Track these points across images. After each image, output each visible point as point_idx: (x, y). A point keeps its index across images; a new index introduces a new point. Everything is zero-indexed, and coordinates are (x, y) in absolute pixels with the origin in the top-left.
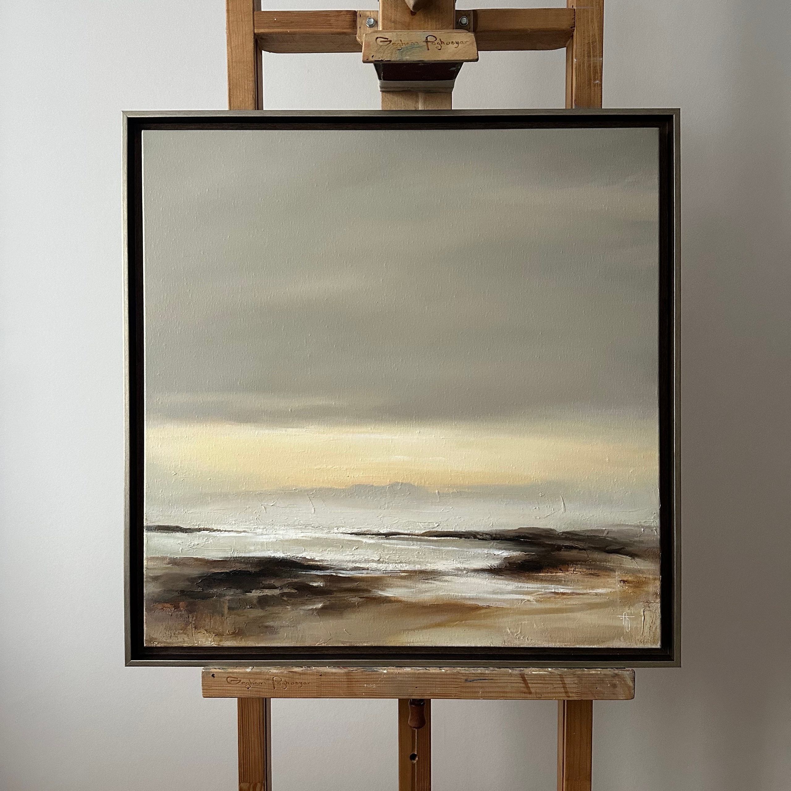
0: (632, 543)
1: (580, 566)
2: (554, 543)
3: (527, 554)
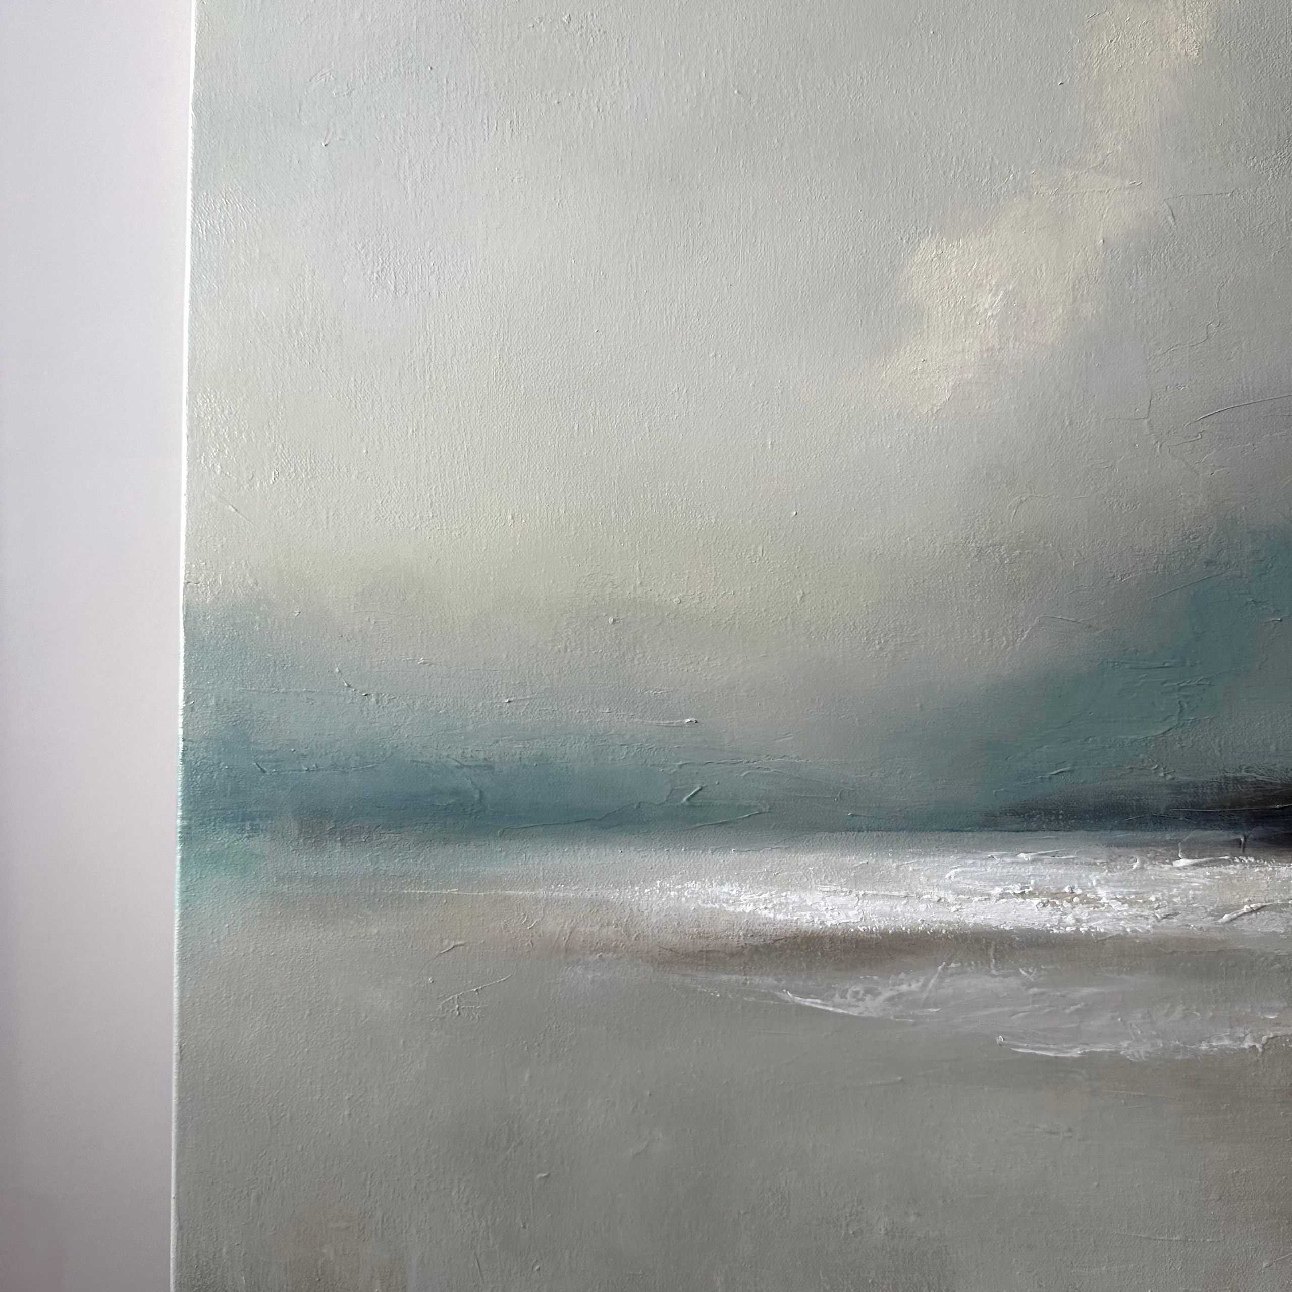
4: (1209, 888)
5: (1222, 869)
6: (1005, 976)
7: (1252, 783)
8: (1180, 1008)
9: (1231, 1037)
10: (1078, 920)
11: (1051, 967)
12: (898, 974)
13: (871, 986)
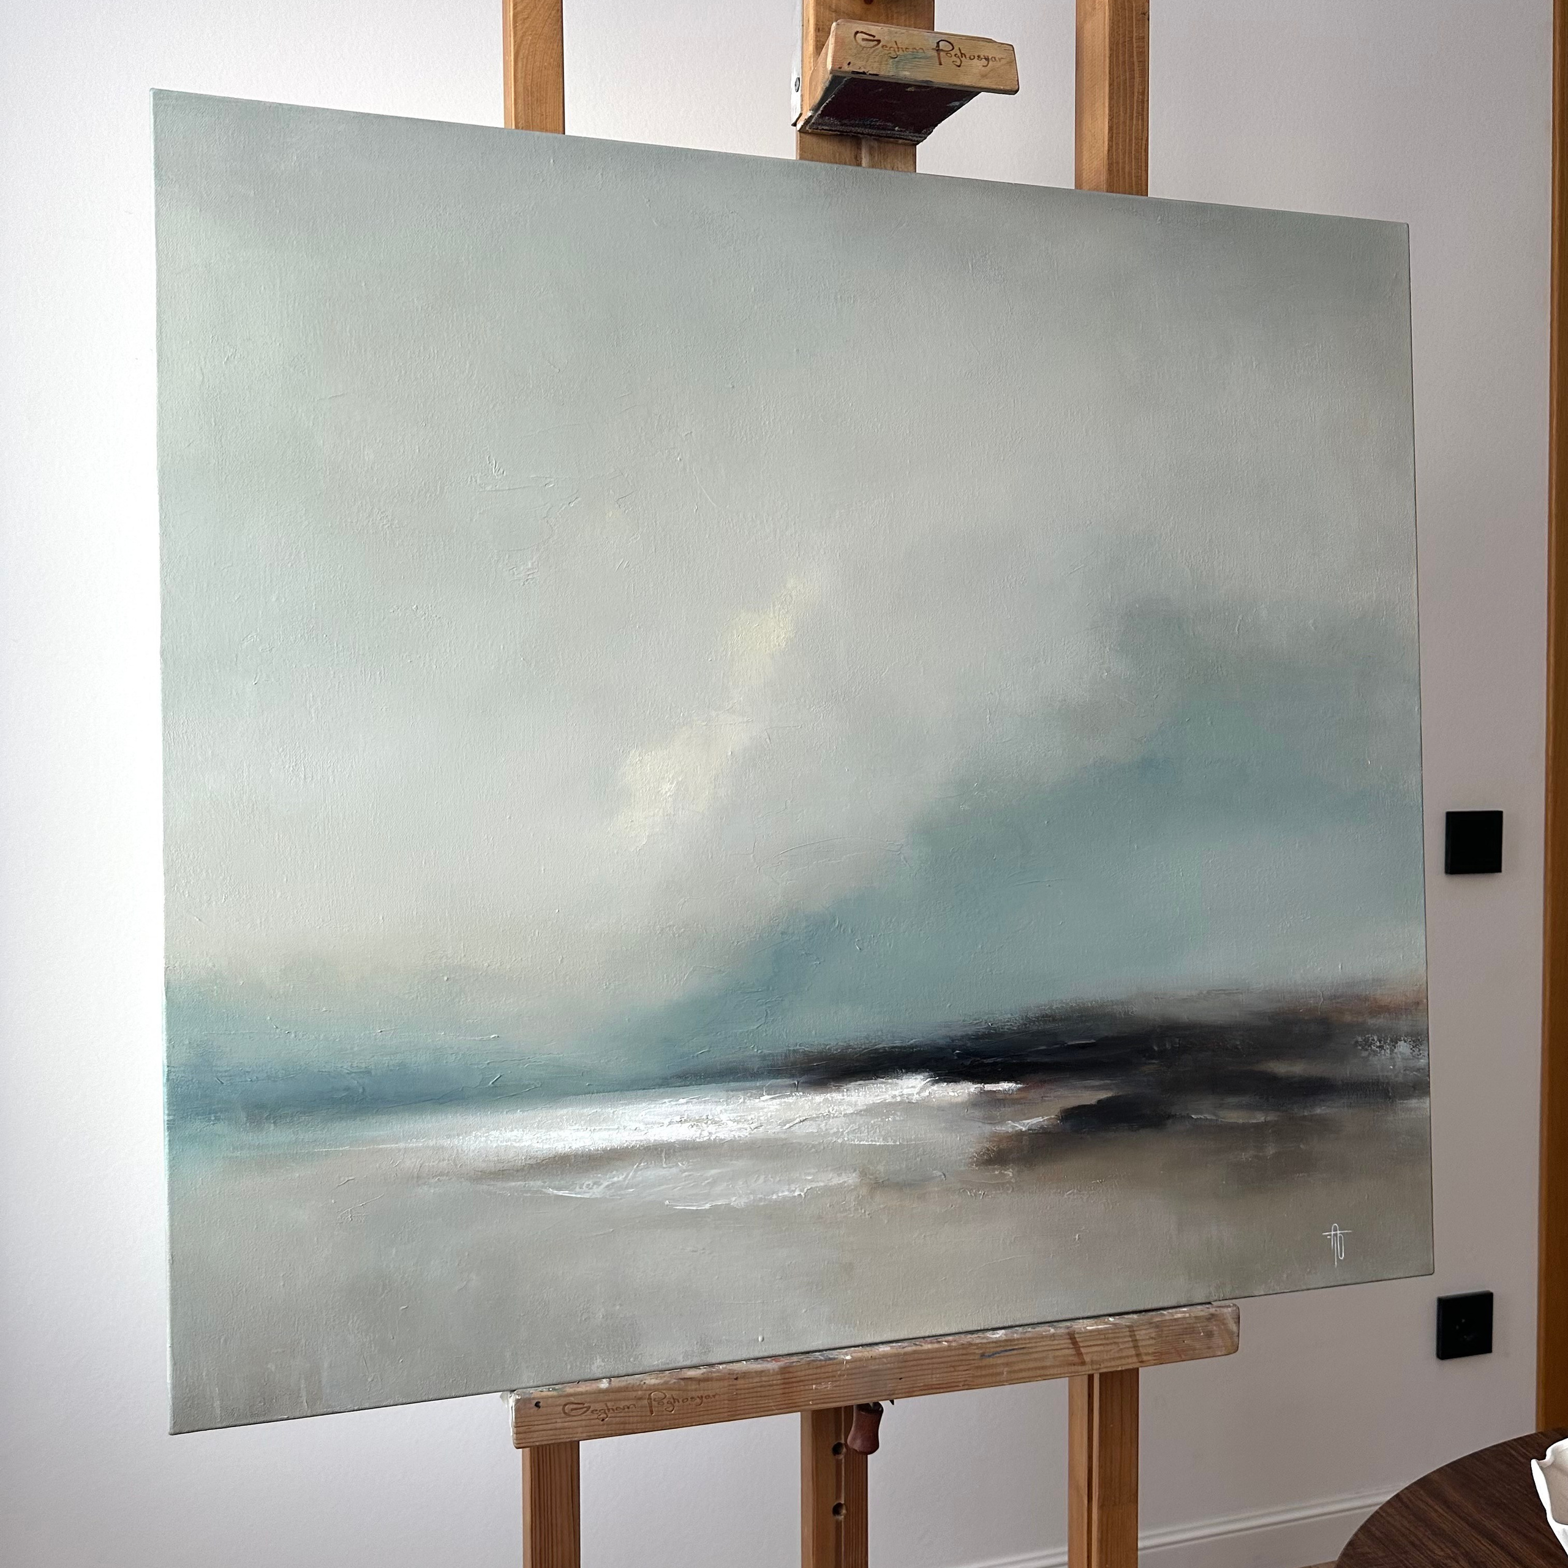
4: (779, 1110)
5: (786, 1100)
6: (670, 1168)
7: (802, 1052)
8: (762, 1178)
9: (788, 1190)
10: (710, 1133)
11: (695, 1160)
12: (612, 1172)
13: (598, 1180)
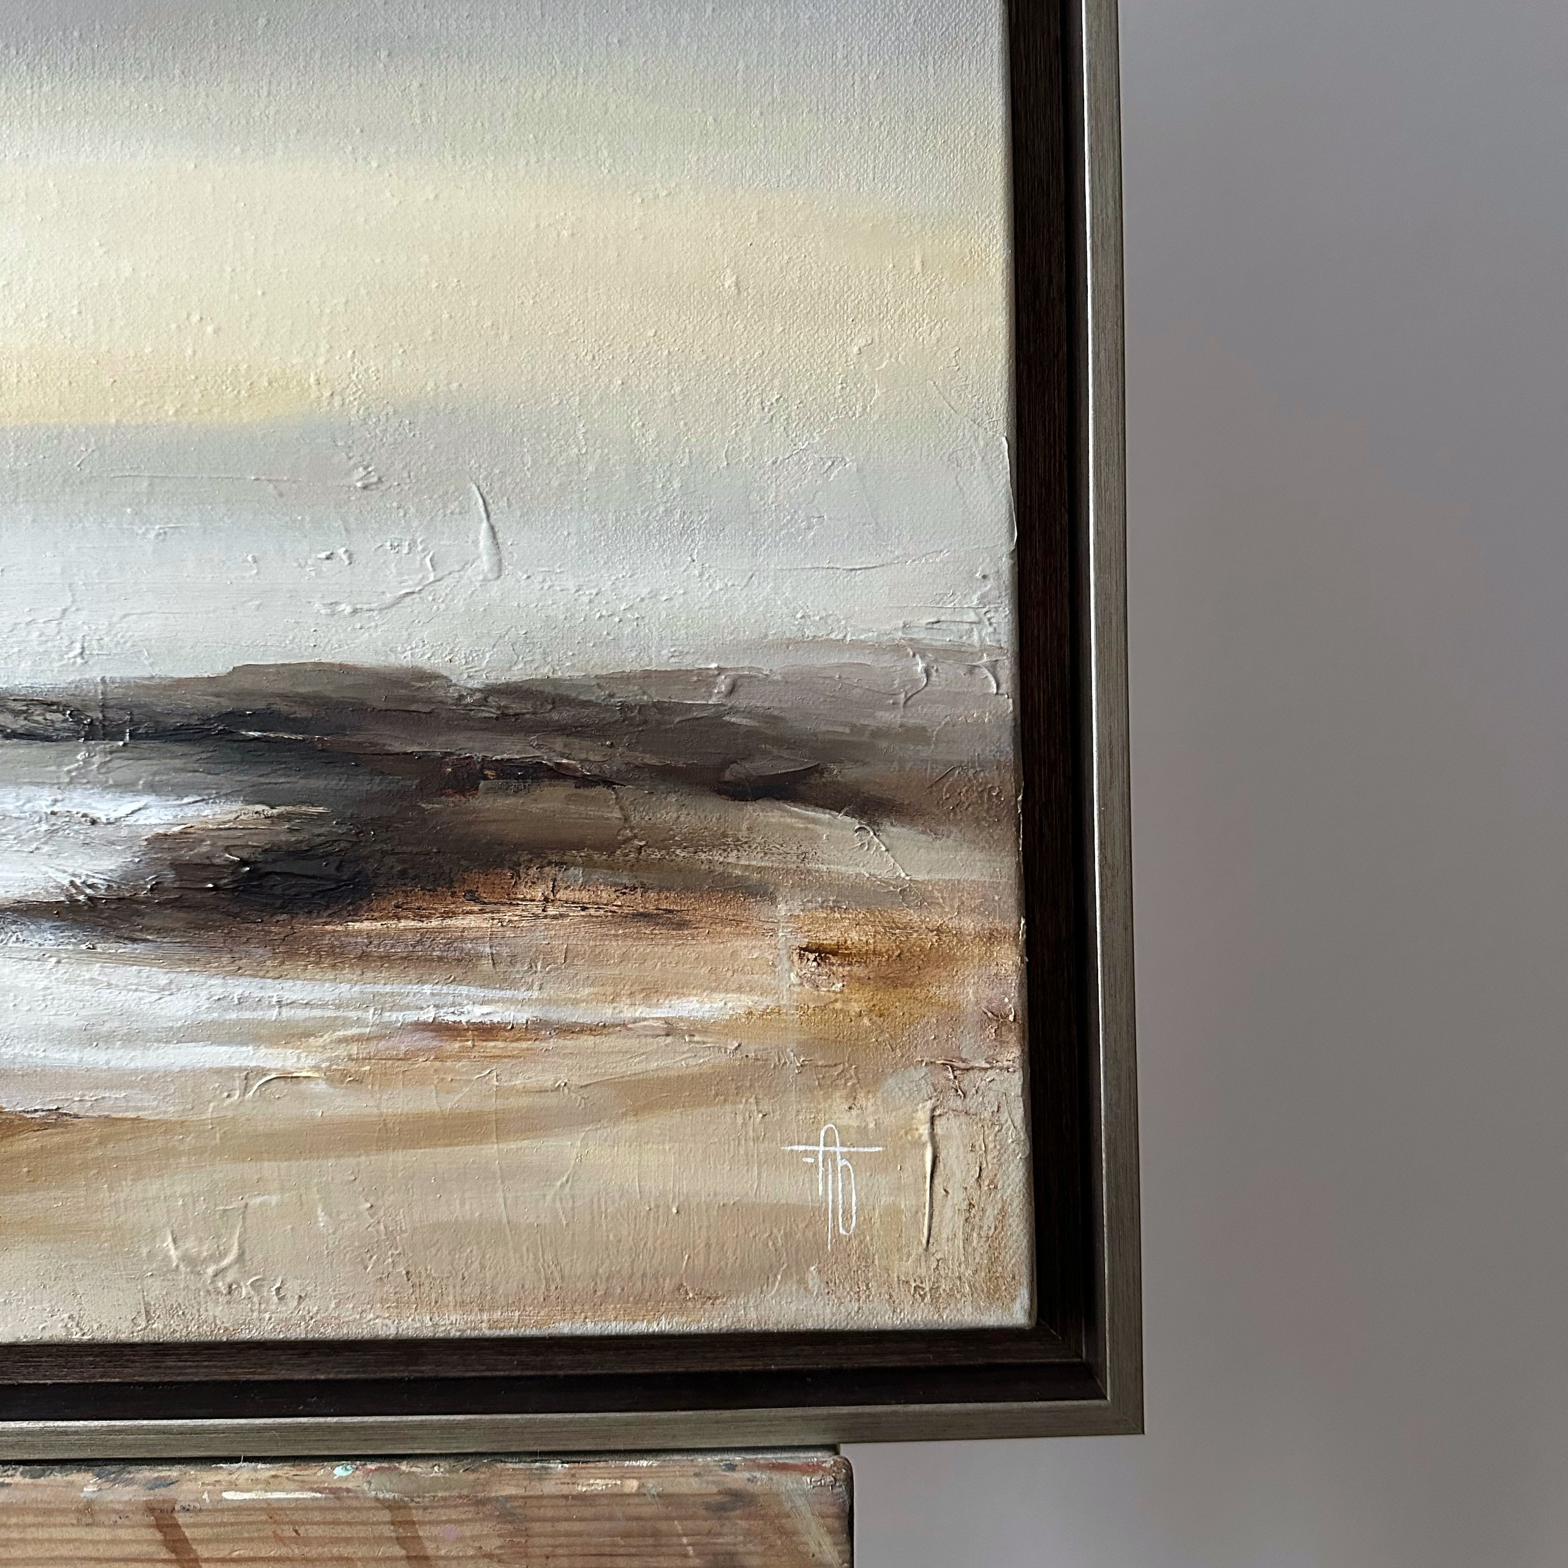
0: (865, 738)
1: (579, 872)
2: (439, 751)
3: (280, 816)
